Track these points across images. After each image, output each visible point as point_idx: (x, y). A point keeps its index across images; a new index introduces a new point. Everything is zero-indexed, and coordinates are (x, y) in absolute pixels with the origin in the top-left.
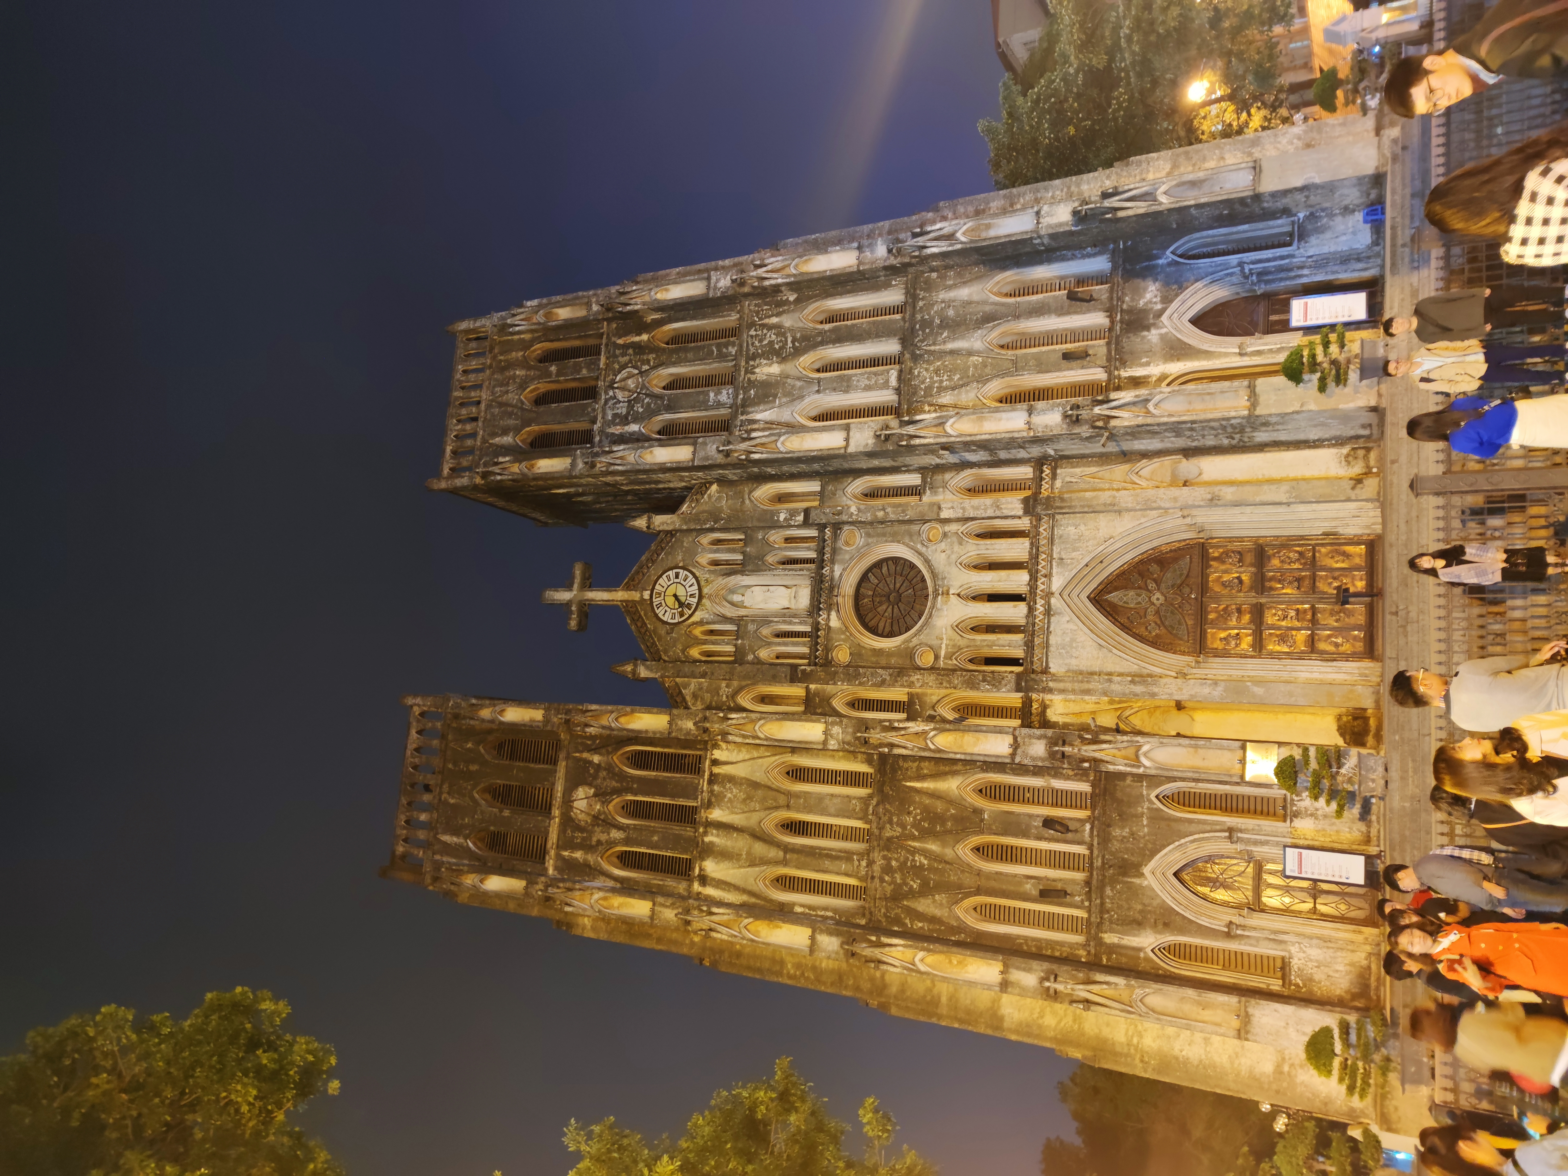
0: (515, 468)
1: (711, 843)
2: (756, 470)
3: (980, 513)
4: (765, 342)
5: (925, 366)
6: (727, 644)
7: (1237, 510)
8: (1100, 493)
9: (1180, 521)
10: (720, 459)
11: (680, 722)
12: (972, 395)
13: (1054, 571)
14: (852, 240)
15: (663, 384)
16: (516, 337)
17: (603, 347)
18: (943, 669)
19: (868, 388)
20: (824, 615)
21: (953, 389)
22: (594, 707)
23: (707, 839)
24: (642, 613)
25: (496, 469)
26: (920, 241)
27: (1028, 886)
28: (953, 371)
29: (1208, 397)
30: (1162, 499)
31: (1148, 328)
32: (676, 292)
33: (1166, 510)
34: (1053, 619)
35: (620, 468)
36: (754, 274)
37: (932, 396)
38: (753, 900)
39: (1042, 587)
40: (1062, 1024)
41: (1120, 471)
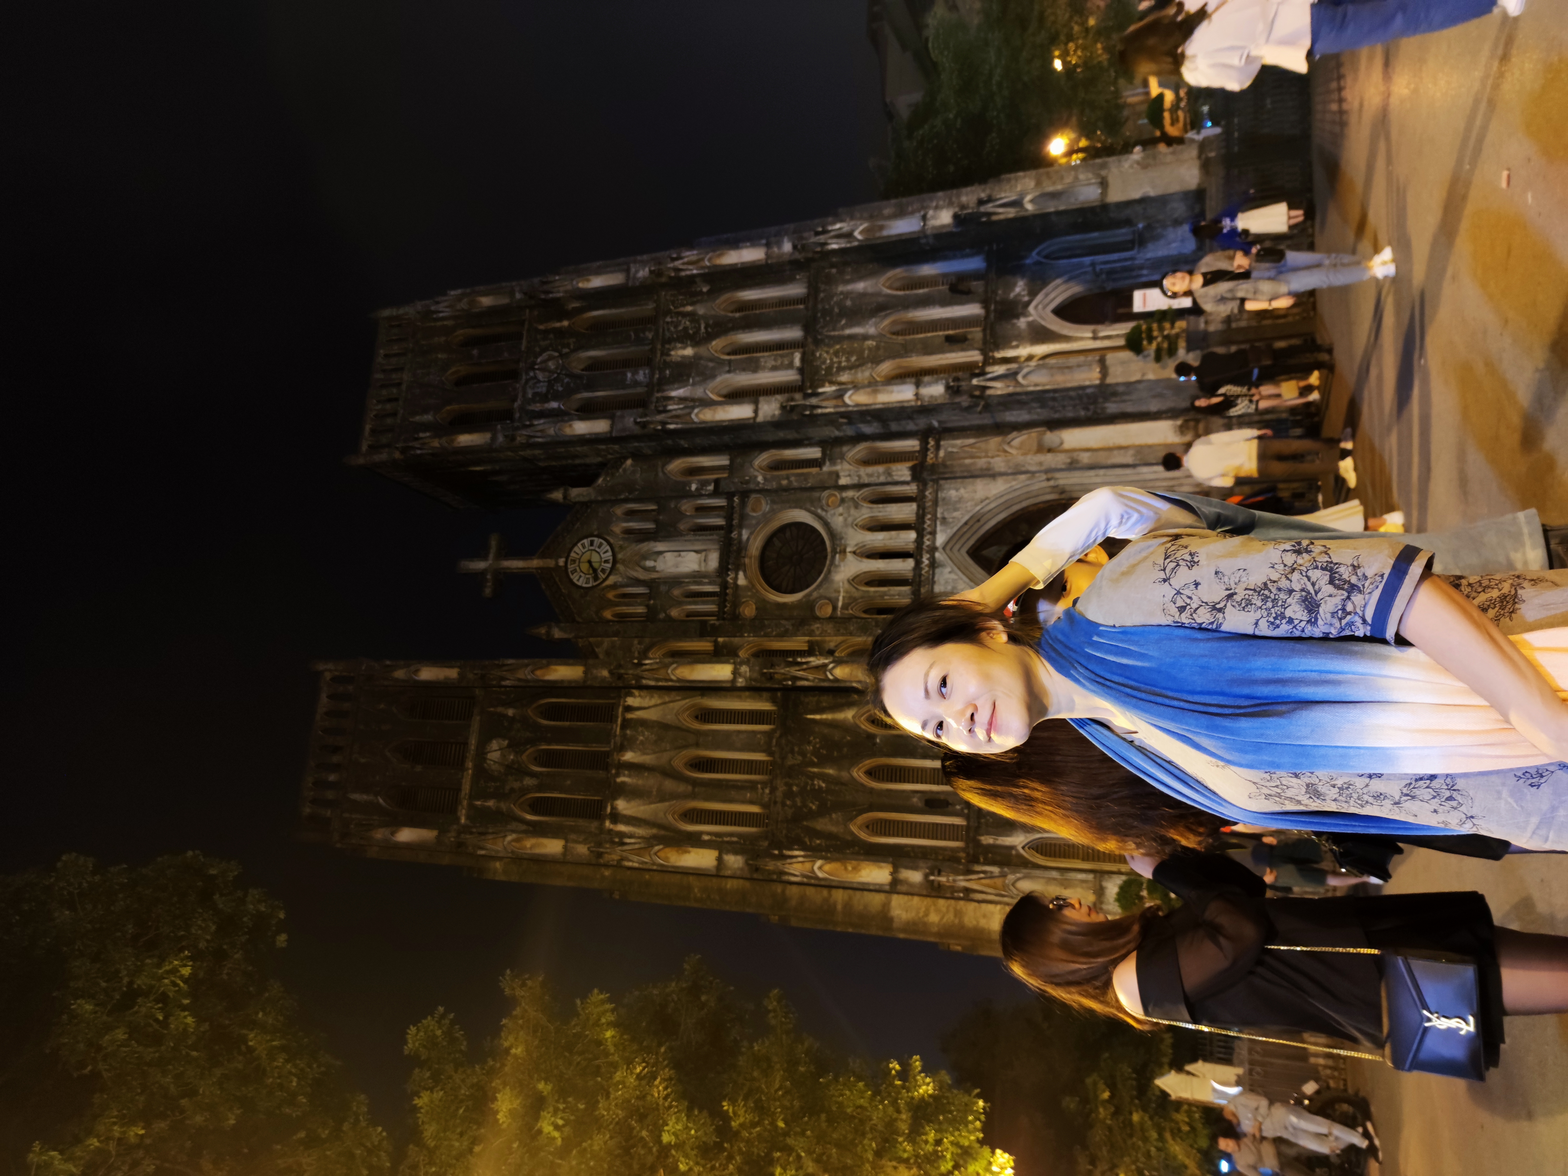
0: (436, 443)
1: (623, 783)
2: (670, 442)
3: (873, 480)
4: (680, 328)
5: (826, 349)
6: (640, 604)
7: (1092, 473)
8: (977, 460)
9: (1045, 484)
10: (637, 430)
11: (595, 671)
12: (867, 374)
13: (939, 528)
14: (761, 238)
15: (582, 367)
16: (439, 324)
17: (525, 333)
18: (840, 618)
19: (774, 368)
20: (732, 575)
21: (850, 368)
22: (510, 661)
23: (619, 780)
24: (557, 579)
25: (416, 444)
26: (822, 238)
27: (915, 800)
28: (850, 353)
29: (1066, 371)
30: (1029, 464)
31: (1017, 317)
32: (597, 282)
33: (1033, 473)
34: (937, 571)
35: (540, 440)
36: (671, 265)
37: (832, 375)
38: (662, 832)
39: (928, 543)
40: (945, 920)
41: (994, 442)
